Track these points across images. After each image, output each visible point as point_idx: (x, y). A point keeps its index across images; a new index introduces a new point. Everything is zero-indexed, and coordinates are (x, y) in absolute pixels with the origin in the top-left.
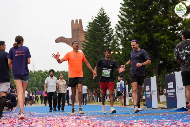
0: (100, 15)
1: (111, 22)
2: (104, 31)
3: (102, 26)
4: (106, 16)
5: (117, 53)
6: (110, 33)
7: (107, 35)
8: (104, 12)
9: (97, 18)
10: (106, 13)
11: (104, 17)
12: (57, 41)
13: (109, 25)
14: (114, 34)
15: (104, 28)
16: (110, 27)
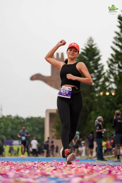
0: (88, 47)
1: (101, 56)
2: (92, 66)
3: (90, 60)
4: (95, 48)
5: (108, 94)
6: (100, 69)
7: (96, 71)
8: (94, 43)
9: (85, 50)
10: (95, 44)
11: (93, 49)
12: (33, 78)
13: (99, 59)
14: (104, 71)
15: (93, 63)
16: (100, 62)
